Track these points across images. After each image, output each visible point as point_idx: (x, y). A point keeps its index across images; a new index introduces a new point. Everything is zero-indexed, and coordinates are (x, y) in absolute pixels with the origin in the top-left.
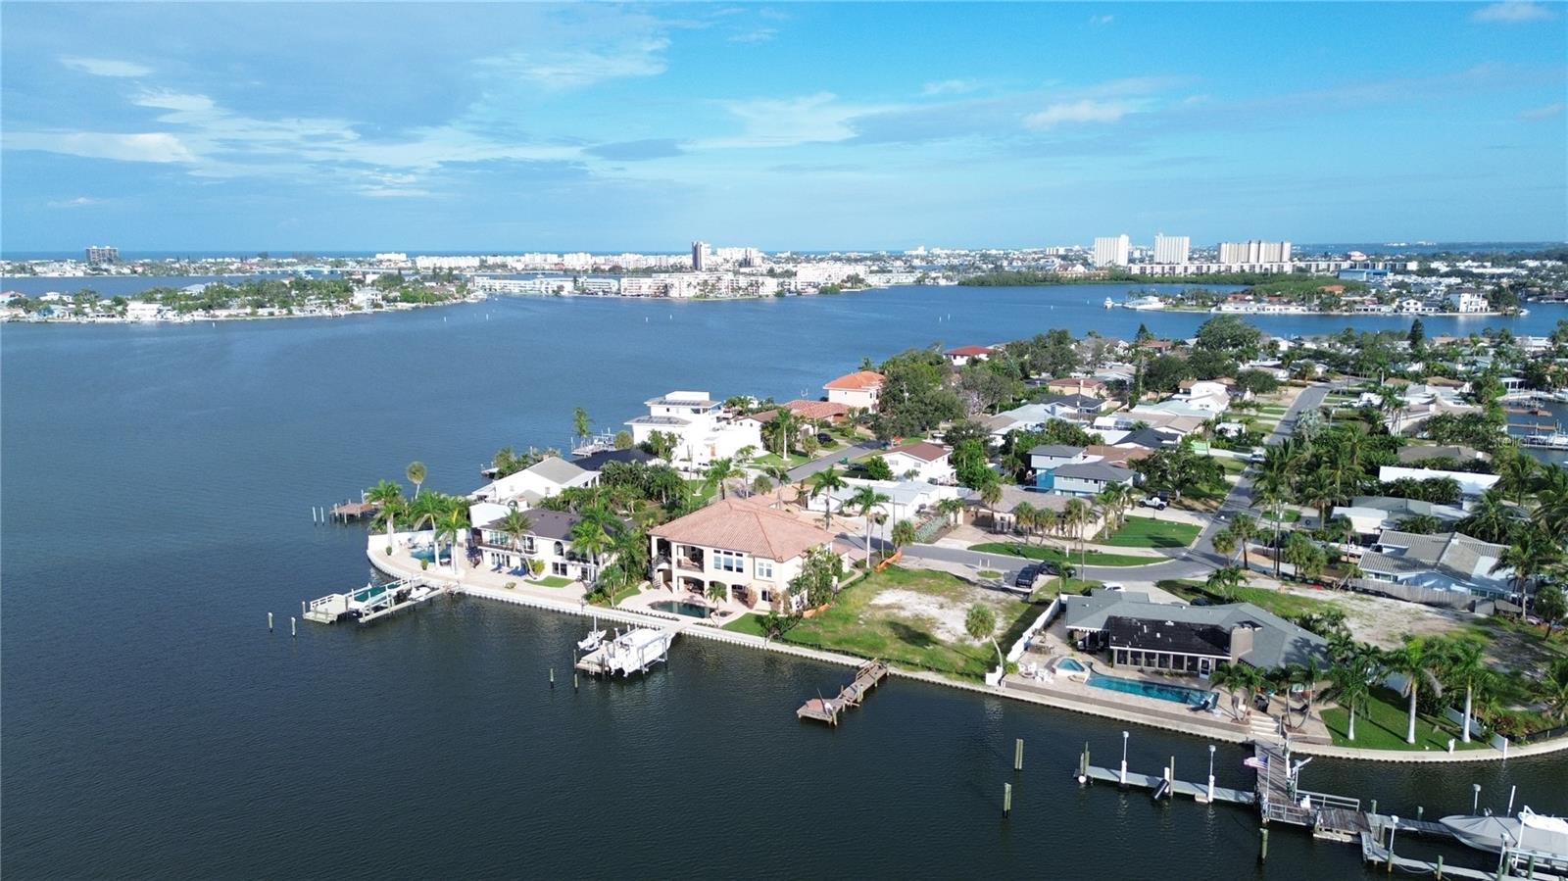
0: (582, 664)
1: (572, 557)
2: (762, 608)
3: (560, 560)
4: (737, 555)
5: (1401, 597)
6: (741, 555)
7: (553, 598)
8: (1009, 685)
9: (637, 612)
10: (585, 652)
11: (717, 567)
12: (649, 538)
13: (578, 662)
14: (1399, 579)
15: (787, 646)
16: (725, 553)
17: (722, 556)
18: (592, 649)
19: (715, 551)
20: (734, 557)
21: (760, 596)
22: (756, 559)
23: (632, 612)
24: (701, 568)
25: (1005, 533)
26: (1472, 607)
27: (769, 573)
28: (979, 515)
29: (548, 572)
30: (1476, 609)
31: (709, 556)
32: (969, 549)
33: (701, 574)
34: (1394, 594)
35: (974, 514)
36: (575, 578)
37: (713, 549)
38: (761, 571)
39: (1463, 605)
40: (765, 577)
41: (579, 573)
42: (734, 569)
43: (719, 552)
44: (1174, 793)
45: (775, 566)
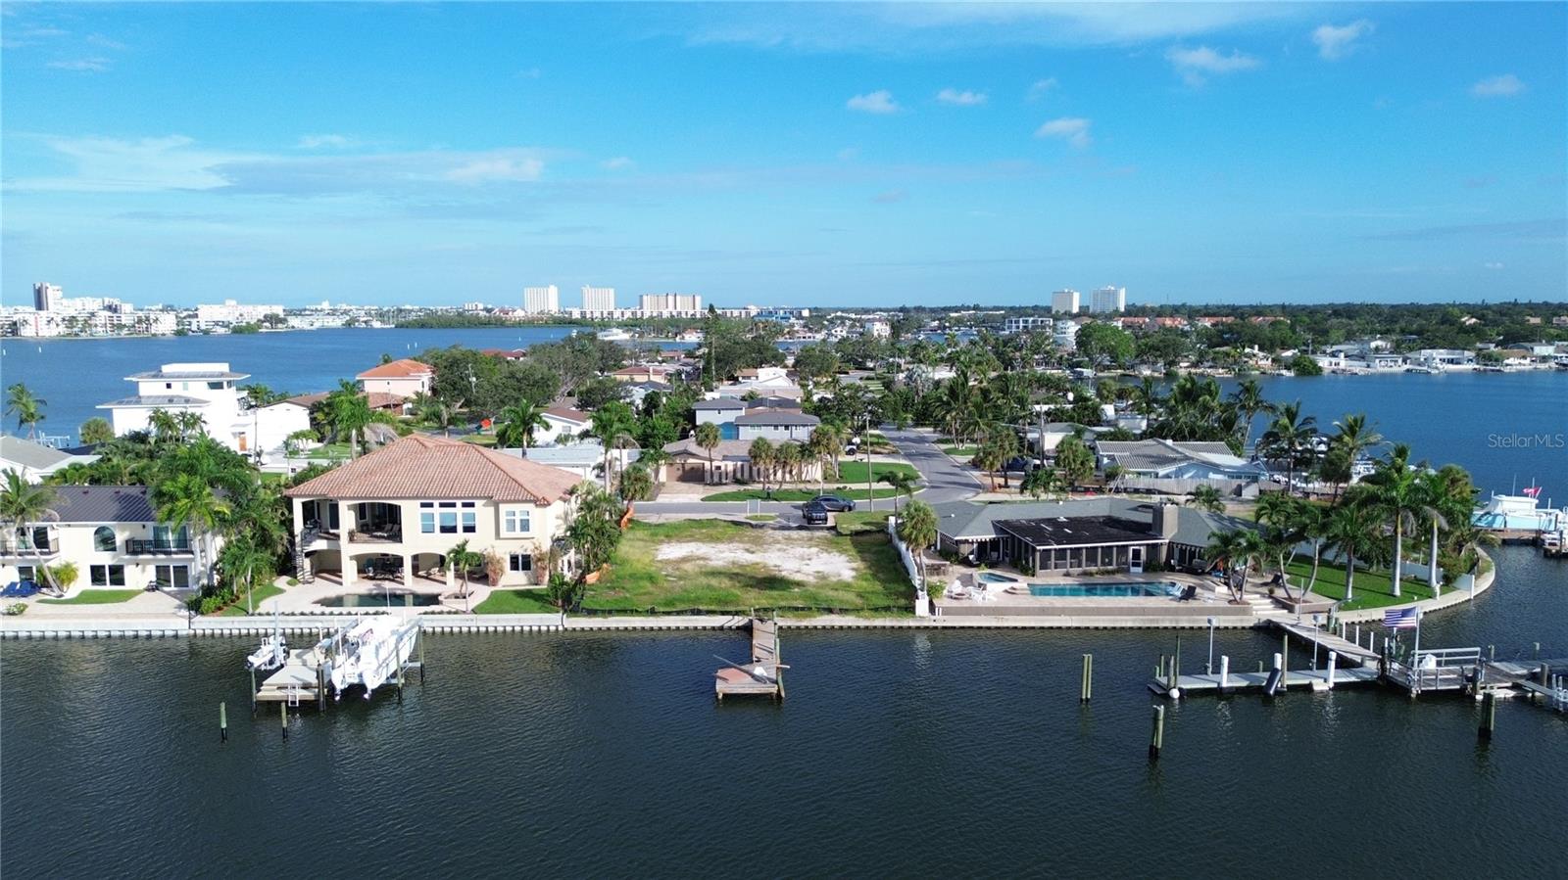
0: (268, 692)
1: (135, 547)
2: (516, 580)
3: (106, 559)
4: (465, 505)
5: (1170, 491)
6: (472, 505)
7: (117, 616)
8: (947, 611)
9: (302, 614)
10: (263, 675)
11: (428, 530)
12: (288, 503)
13: (259, 691)
14: (1160, 475)
15: (600, 619)
16: (442, 505)
17: (437, 510)
18: (274, 667)
19: (423, 505)
20: (459, 510)
21: (507, 565)
22: (501, 506)
23: (293, 614)
24: (396, 537)
25: (726, 484)
26: (1238, 491)
27: (525, 525)
28: (687, 467)
29: (83, 582)
30: (1244, 492)
31: (411, 514)
32: (702, 500)
33: (398, 545)
34: (1164, 490)
35: (680, 466)
36: (144, 585)
37: (419, 502)
38: (511, 525)
39: (1229, 491)
40: (518, 533)
41: (151, 574)
42: (460, 529)
43: (431, 505)
44: (1288, 686)
45: (535, 514)
